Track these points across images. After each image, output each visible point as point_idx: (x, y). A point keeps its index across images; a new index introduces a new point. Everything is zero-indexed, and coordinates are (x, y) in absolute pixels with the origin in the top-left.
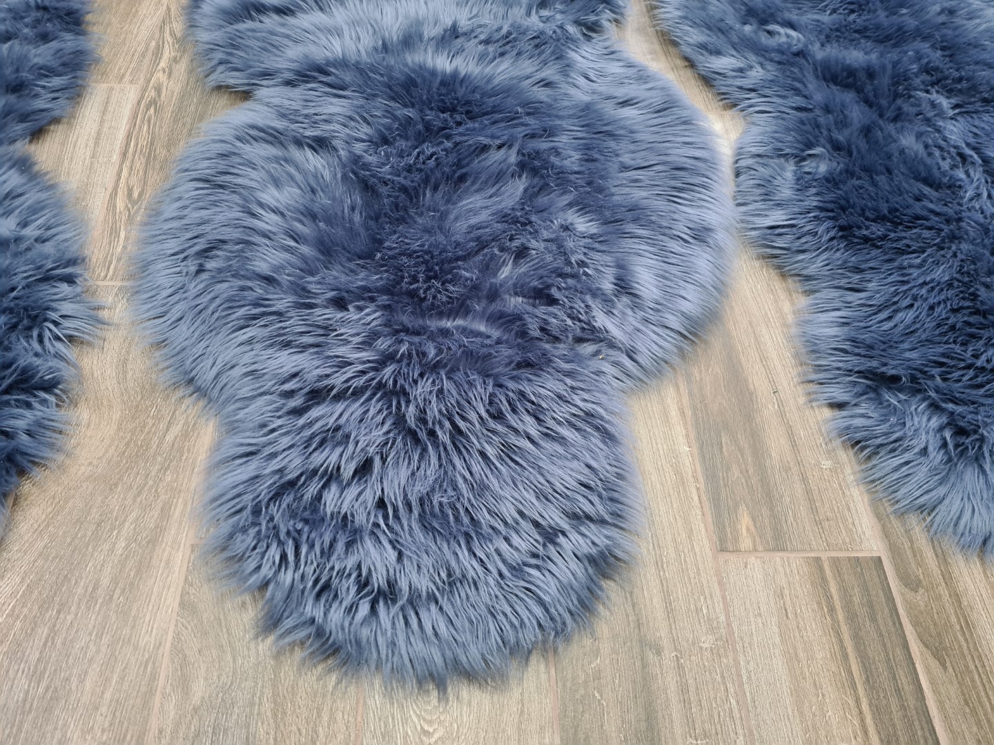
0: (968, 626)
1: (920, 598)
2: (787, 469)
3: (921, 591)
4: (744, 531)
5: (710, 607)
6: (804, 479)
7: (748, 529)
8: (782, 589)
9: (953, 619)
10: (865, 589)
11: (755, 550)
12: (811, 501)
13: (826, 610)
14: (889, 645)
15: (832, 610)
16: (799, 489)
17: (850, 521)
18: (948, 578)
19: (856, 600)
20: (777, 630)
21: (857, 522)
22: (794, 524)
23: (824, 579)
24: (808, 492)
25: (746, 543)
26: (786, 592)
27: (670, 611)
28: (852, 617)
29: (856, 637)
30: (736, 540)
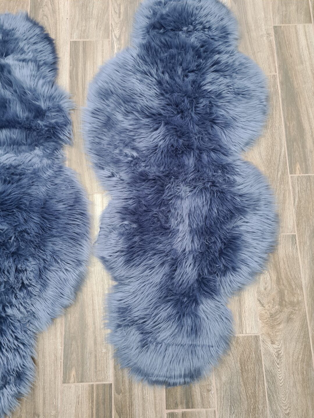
0: (131, 405)
1: (120, 397)
2: (91, 353)
3: (121, 394)
4: (72, 376)
5: (56, 402)
6: (96, 357)
7: (73, 376)
8: (79, 395)
9: (128, 403)
10: (104, 394)
11: (74, 382)
12: (96, 364)
13: (91, 401)
14: (106, 412)
15: (92, 401)
16: (93, 360)
17: (106, 371)
18: (131, 389)
19: (101, 398)
20: (74, 408)
21: (108, 372)
22: (88, 373)
23: (93, 392)
24: (96, 361)
25: (72, 380)
26: (80, 396)
27: (44, 403)
28: (98, 403)
29: (97, 410)
30: (69, 379)
